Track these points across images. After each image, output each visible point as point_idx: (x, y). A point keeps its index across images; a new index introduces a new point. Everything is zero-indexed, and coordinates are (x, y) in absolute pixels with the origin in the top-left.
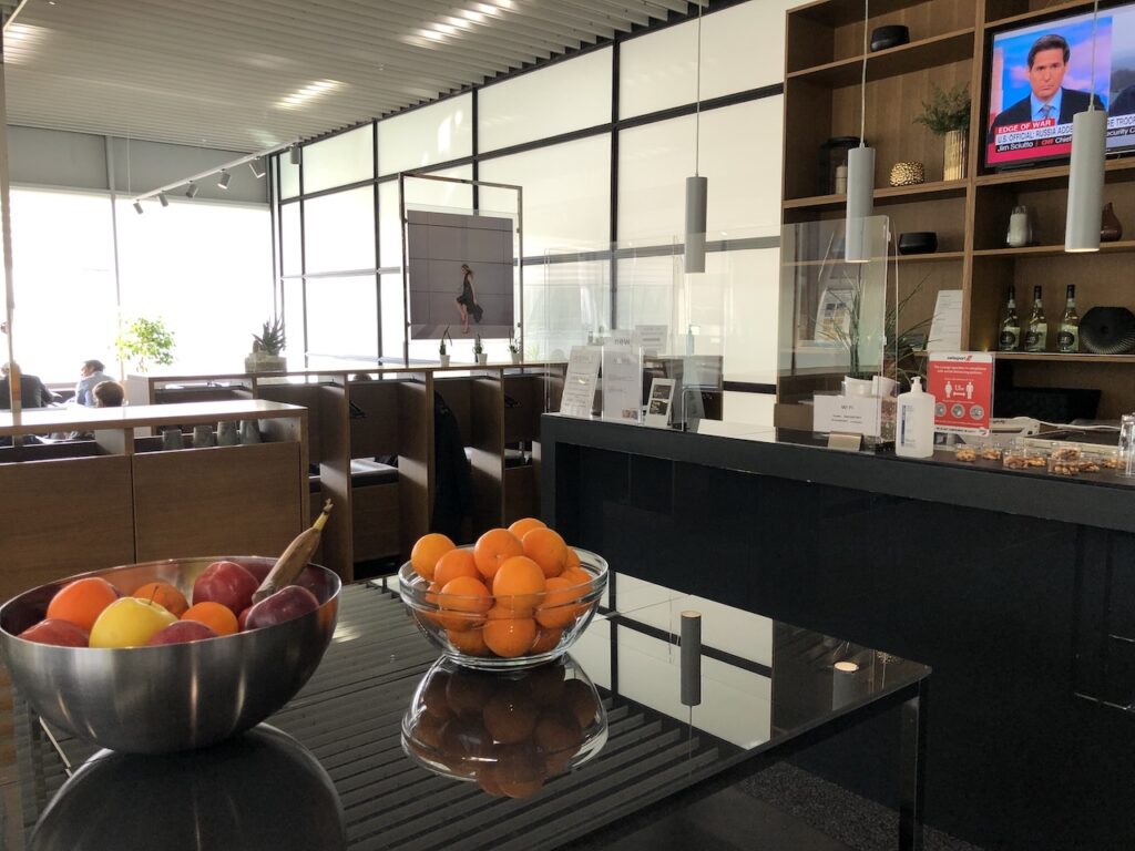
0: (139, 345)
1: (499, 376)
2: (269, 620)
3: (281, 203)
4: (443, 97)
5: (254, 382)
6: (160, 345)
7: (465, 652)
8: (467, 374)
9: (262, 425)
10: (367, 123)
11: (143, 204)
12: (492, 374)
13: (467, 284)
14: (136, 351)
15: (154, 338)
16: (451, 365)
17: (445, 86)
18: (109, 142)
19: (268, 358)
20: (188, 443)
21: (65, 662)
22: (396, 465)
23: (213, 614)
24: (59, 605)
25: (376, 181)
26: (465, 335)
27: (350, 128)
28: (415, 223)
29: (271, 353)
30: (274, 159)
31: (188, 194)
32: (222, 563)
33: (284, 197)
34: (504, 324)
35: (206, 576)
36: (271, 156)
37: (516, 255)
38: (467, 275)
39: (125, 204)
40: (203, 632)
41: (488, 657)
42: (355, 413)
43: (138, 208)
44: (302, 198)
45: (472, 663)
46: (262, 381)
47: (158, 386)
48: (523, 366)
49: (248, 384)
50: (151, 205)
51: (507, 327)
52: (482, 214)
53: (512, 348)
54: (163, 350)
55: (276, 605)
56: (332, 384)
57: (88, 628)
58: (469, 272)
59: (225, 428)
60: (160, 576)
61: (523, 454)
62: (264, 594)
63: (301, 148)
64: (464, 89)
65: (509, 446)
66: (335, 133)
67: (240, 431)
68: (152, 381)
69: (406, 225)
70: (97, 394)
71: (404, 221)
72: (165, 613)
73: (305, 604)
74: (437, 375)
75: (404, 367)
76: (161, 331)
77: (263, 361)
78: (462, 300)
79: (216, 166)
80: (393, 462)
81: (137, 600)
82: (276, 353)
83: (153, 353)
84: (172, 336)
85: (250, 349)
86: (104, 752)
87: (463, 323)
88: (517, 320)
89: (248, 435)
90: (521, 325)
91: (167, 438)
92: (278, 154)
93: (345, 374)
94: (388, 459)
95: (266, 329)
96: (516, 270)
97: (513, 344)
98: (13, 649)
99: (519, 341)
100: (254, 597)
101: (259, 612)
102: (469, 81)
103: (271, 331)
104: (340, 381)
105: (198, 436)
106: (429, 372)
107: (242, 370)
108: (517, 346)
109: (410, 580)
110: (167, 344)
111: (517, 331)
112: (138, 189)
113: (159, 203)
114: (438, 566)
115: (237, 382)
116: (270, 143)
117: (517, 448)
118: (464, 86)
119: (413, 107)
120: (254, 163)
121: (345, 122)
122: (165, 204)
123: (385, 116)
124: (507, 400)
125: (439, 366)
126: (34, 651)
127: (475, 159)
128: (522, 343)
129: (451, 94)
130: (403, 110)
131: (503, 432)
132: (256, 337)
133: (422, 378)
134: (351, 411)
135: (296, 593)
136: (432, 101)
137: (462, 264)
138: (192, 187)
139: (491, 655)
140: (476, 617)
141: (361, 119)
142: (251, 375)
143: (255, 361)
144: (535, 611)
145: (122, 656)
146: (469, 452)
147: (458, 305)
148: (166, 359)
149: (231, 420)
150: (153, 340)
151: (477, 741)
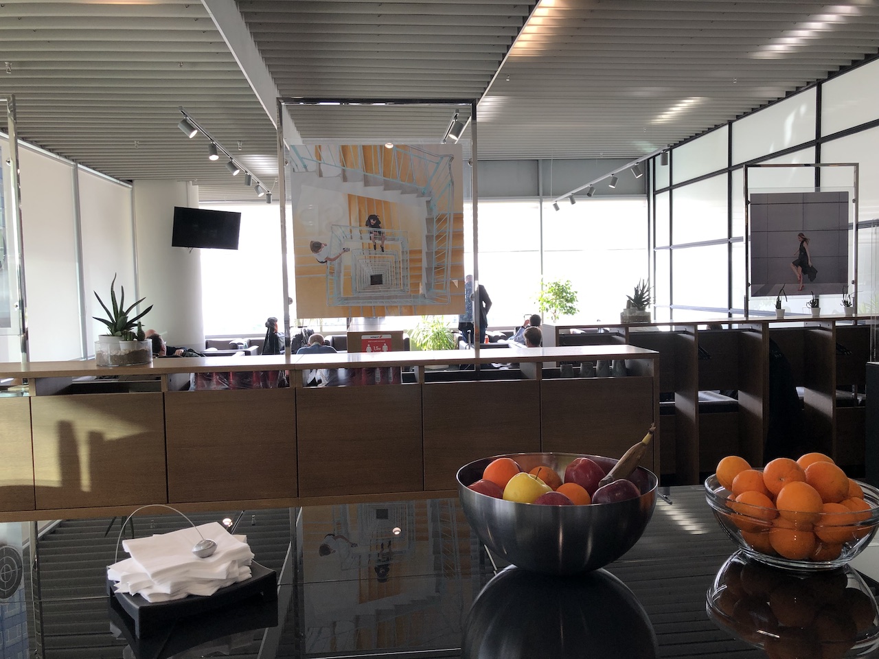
0: (554, 301)
1: (830, 327)
2: (607, 500)
3: (655, 193)
4: (789, 94)
5: (627, 330)
6: (567, 300)
7: (758, 549)
8: (801, 325)
9: (627, 363)
10: (723, 125)
11: (559, 204)
12: (824, 325)
13: (802, 250)
14: (552, 305)
15: (563, 296)
16: (785, 318)
17: (791, 85)
18: (540, 163)
19: (638, 313)
20: (577, 373)
21: (490, 506)
22: (737, 398)
23: (573, 491)
24: (490, 472)
25: (730, 170)
26: (802, 291)
27: (710, 130)
28: (756, 204)
29: (639, 309)
30: (651, 161)
31: (589, 194)
32: (583, 459)
33: (657, 189)
34: (838, 280)
35: (573, 466)
36: (648, 160)
37: (852, 220)
38: (802, 242)
39: (548, 205)
40: (565, 500)
41: (775, 556)
42: (703, 355)
43: (557, 208)
44: (671, 188)
45: (763, 558)
46: (631, 330)
47: (561, 332)
48: (856, 319)
49: (622, 331)
50: (564, 204)
51: (842, 285)
52: (823, 190)
53: (846, 303)
54: (569, 304)
55: (612, 490)
56: (685, 332)
57: (503, 488)
58: (805, 240)
59: (602, 364)
60: (544, 462)
61: (856, 396)
62: (605, 483)
63: (671, 150)
64: (809, 85)
65: (839, 388)
66: (697, 136)
67: (612, 367)
68: (558, 328)
69: (749, 205)
70: (526, 335)
71: (747, 202)
72: (545, 486)
73: (631, 493)
74: (771, 325)
75: (745, 319)
76: (569, 291)
77: (633, 315)
78: (796, 264)
79: (608, 173)
80: (734, 396)
81: (529, 475)
82: (644, 309)
83: (562, 307)
84: (575, 294)
85: (625, 306)
86: (512, 566)
87: (799, 282)
88: (851, 277)
89: (617, 370)
90: (855, 282)
91: (563, 370)
92: (654, 158)
93: (695, 324)
94: (731, 392)
95: (637, 291)
96: (851, 233)
97: (847, 298)
98: (464, 493)
99: (853, 295)
100: (600, 483)
101: (600, 494)
102: (813, 77)
103: (640, 293)
104: (691, 330)
105: (583, 368)
106: (765, 323)
107: (619, 322)
108: (851, 301)
109: (713, 489)
110: (571, 300)
111: (851, 288)
112: (557, 194)
113: (569, 203)
114: (735, 480)
115: (615, 330)
116: (649, 149)
117: (849, 390)
118: (808, 83)
119: (762, 107)
120: (635, 168)
121: (706, 126)
122: (573, 202)
123: (738, 117)
124: (839, 347)
125: (775, 318)
126: (475, 497)
127: (818, 142)
128: (855, 299)
129: (798, 90)
130: (754, 110)
131: (834, 377)
132: (629, 297)
133: (760, 328)
134: (699, 352)
135: (625, 485)
136: (780, 100)
137: (798, 233)
138: (592, 189)
139: (777, 555)
140: (764, 523)
141: (718, 123)
142: (625, 325)
143: (628, 315)
144: (814, 526)
145: (520, 507)
146: (800, 390)
147: (794, 268)
148: (571, 311)
149: (606, 359)
150: (563, 298)
151: (765, 620)
